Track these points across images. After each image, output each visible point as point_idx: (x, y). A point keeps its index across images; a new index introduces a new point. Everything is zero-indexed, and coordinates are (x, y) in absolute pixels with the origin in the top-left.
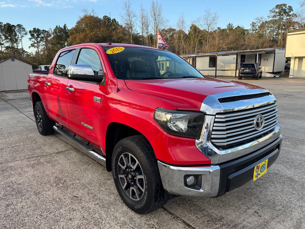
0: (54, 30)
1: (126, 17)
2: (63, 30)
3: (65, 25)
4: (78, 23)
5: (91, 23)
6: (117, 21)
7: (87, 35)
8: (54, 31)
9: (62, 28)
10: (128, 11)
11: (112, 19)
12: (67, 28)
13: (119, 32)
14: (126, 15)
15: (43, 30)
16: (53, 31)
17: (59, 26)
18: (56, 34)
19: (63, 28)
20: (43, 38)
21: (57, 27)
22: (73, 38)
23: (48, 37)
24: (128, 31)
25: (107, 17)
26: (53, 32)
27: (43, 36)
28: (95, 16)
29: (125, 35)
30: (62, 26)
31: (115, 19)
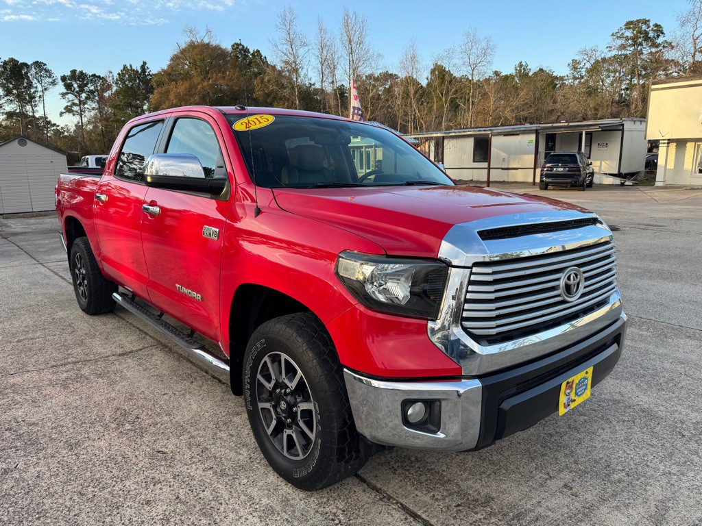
0: (119, 74)
1: (285, 46)
2: (140, 74)
3: (145, 63)
4: (175, 59)
5: (203, 60)
6: (263, 55)
7: (195, 86)
8: (119, 77)
9: (137, 71)
10: (289, 34)
11: (252, 52)
12: (148, 71)
13: (269, 81)
14: (284, 42)
15: (94, 75)
16: (116, 76)
17: (131, 66)
18: (124, 83)
19: (140, 71)
20: (92, 92)
21: (125, 67)
22: (161, 93)
23: (103, 90)
24: (289, 78)
25: (240, 47)
26: (117, 80)
27: (92, 88)
28: (214, 43)
29: (283, 87)
30: (137, 67)
31: (258, 51)
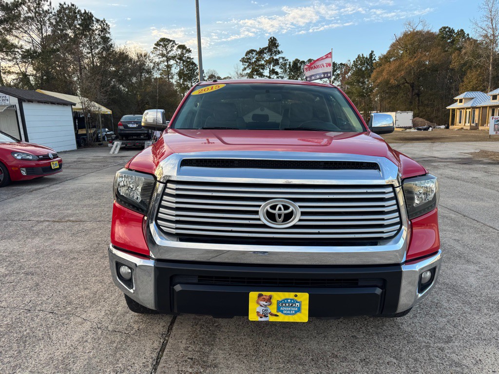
0: (354, 61)
1: (486, 23)
2: (368, 60)
3: (372, 52)
4: (393, 46)
6: (466, 33)
7: (403, 64)
8: (354, 63)
9: (367, 58)
10: (491, 12)
11: (456, 31)
12: (374, 57)
13: (465, 54)
14: (485, 19)
15: (341, 64)
16: (352, 63)
17: (363, 55)
18: (357, 67)
19: (368, 57)
20: (338, 75)
21: (359, 57)
22: (378, 72)
23: (346, 73)
24: (487, 48)
25: (447, 29)
26: (352, 65)
27: (339, 72)
28: (426, 30)
29: (479, 56)
30: (367, 55)
31: (462, 30)
